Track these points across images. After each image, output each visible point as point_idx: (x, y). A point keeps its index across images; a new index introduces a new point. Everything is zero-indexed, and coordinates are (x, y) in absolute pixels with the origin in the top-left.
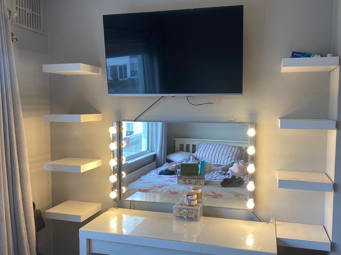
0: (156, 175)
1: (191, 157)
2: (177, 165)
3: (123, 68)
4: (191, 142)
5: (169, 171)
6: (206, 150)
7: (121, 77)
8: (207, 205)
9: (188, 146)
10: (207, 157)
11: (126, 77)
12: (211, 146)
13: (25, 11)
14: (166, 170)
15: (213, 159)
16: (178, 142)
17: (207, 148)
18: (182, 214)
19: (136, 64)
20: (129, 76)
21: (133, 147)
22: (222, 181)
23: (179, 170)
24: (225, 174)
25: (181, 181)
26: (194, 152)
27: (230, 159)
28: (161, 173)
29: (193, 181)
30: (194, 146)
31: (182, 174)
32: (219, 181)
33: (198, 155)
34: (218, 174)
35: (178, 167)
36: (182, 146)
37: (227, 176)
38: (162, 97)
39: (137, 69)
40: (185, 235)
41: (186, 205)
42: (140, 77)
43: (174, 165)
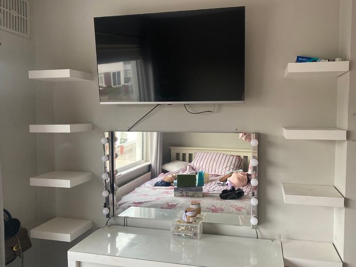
0: (151, 186)
1: (188, 167)
2: (173, 176)
3: (117, 75)
4: (187, 151)
5: (164, 182)
6: (203, 159)
7: (115, 84)
8: (206, 222)
9: (184, 155)
10: (204, 167)
11: (119, 83)
12: (208, 155)
13: (10, 13)
14: (162, 182)
15: (210, 169)
16: (174, 151)
17: (204, 157)
18: (179, 232)
19: (130, 70)
20: (122, 82)
21: (127, 156)
22: (220, 192)
23: (176, 181)
24: (223, 185)
25: (178, 193)
26: (190, 161)
27: (228, 168)
28: (157, 185)
29: (190, 193)
30: (190, 155)
31: (178, 185)
32: (218, 192)
33: (195, 164)
34: (216, 185)
35: (174, 178)
36: (178, 155)
37: (226, 187)
38: (158, 105)
39: (131, 76)
40: (183, 254)
41: (184, 222)
42: (134, 84)
43: (170, 176)
